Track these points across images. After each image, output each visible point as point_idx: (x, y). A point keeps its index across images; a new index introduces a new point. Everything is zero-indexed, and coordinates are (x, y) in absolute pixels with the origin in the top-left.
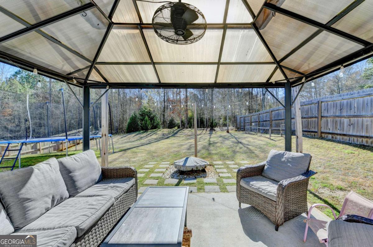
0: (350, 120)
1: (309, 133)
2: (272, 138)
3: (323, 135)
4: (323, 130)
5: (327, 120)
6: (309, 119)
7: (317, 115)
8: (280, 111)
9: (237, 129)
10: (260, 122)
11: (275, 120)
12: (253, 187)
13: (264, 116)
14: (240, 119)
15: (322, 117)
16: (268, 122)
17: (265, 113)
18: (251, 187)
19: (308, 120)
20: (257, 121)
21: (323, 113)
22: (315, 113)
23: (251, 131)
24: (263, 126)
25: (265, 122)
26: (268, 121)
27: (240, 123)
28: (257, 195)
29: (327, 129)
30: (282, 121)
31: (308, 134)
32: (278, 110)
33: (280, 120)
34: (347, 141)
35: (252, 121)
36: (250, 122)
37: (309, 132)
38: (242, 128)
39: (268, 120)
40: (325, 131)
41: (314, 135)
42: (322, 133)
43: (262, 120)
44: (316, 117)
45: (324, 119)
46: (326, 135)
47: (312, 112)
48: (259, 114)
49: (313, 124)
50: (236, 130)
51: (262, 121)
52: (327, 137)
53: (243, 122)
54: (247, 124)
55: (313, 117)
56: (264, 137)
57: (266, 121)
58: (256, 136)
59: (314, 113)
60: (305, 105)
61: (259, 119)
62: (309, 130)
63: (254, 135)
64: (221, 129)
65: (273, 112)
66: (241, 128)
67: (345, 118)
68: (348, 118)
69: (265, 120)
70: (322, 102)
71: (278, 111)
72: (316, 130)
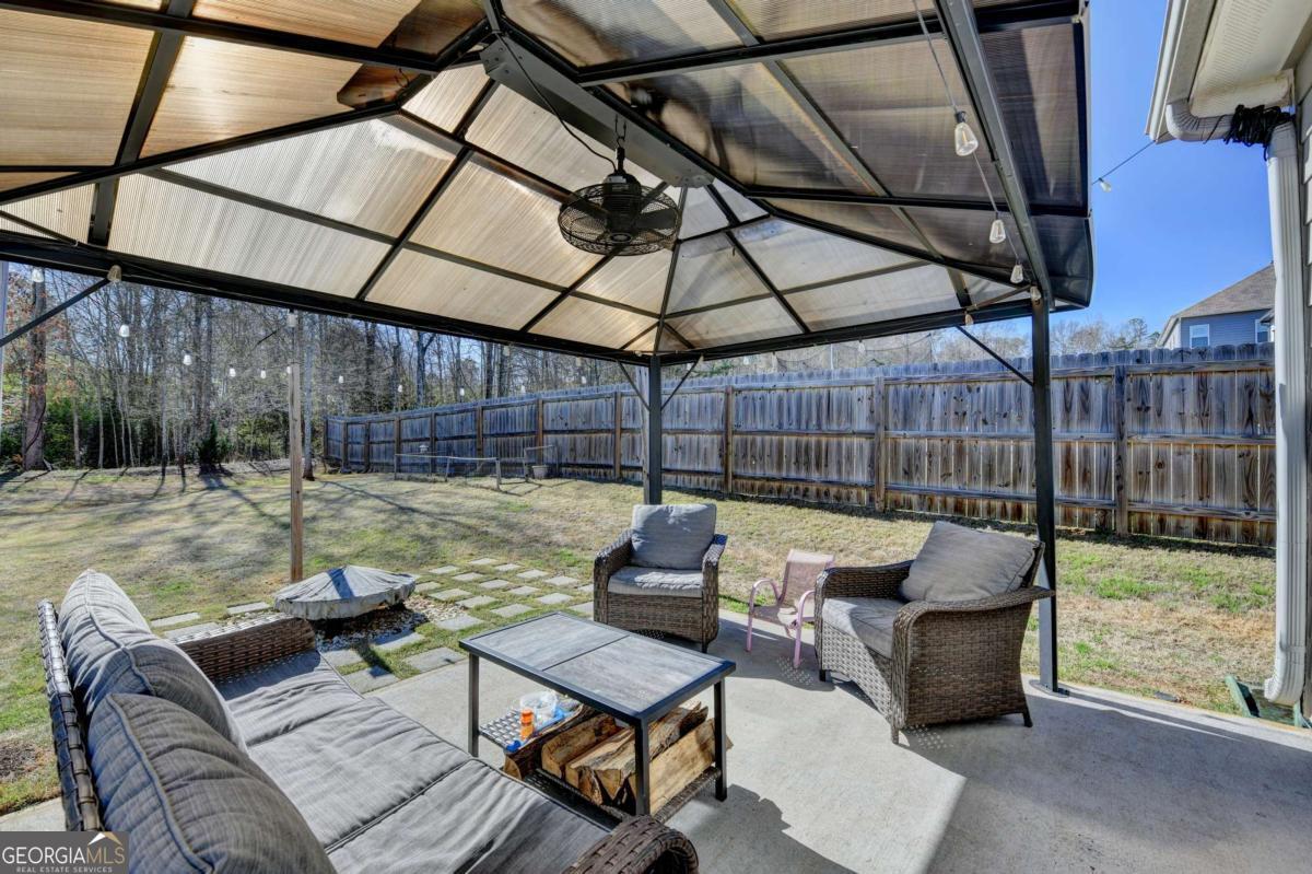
0: (677, 439)
1: (592, 470)
2: (503, 488)
3: (625, 473)
4: (624, 462)
5: (633, 439)
6: (593, 436)
7: (611, 426)
8: (509, 409)
9: (332, 465)
10: (436, 439)
11: (493, 435)
12: (646, 585)
13: (455, 422)
14: (346, 429)
15: (622, 430)
16: (470, 440)
17: (459, 412)
18: (641, 587)
19: (590, 438)
20: (427, 435)
21: (624, 422)
22: (607, 420)
23: (400, 471)
24: (449, 451)
25: (455, 441)
26: (470, 437)
27: (346, 446)
28: (659, 601)
29: (633, 459)
30: (518, 438)
31: (590, 473)
32: (502, 406)
33: (512, 435)
34: (673, 483)
35: (404, 437)
36: (394, 438)
37: (593, 466)
38: (355, 460)
39: (470, 433)
40: (629, 463)
41: (605, 474)
42: (623, 468)
43: (446, 435)
44: (608, 431)
45: (626, 436)
46: (631, 473)
47: (601, 417)
48: (436, 414)
49: (603, 445)
50: (329, 468)
51: (445, 439)
52: (633, 477)
53: (362, 440)
54: (383, 446)
55: (601, 431)
56: (477, 486)
57: (463, 437)
58: (446, 485)
59: (604, 419)
60: (584, 399)
61: (433, 430)
62: (592, 462)
63: (435, 482)
64: (261, 470)
65: (487, 412)
66: (353, 463)
67: (669, 433)
68: (675, 434)
69: (456, 434)
70: (622, 395)
71: (504, 409)
72: (612, 463)
